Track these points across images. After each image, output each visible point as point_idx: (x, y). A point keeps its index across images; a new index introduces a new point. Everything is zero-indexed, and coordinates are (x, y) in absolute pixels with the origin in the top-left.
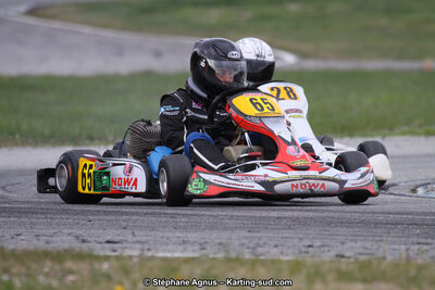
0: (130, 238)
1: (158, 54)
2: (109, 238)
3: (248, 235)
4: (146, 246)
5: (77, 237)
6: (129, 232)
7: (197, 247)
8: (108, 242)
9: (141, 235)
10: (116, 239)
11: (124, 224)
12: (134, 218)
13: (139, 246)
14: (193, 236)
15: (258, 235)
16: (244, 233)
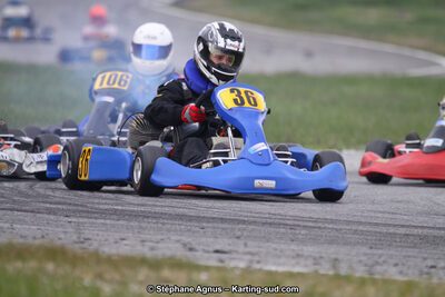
0: (241, 248)
1: (309, 54)
2: (218, 247)
3: (369, 251)
4: (256, 258)
5: (185, 245)
6: (241, 242)
7: (310, 262)
8: (217, 251)
9: (253, 246)
10: (227, 248)
11: (239, 233)
12: (251, 227)
13: (249, 257)
14: (309, 250)
15: (380, 252)
16: (365, 249)
